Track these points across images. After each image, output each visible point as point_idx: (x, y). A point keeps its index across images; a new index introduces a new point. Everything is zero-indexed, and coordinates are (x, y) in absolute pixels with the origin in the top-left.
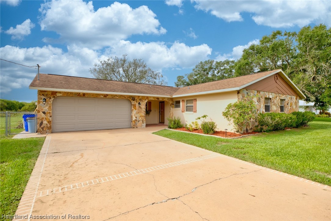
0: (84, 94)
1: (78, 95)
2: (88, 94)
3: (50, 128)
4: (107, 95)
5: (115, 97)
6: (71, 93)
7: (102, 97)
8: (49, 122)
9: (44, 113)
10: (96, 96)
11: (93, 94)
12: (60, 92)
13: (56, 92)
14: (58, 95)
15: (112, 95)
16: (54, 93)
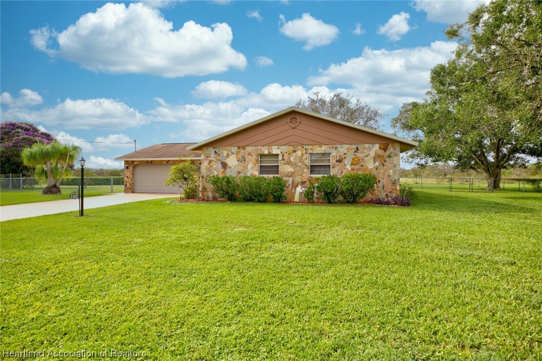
0: (152, 161)
1: (147, 162)
2: (154, 161)
3: (131, 189)
4: (169, 161)
5: (176, 163)
6: (143, 161)
7: (165, 163)
8: (130, 184)
9: (127, 177)
10: (160, 163)
11: (158, 161)
12: (136, 161)
13: (134, 161)
14: (135, 163)
15: (173, 161)
16: (133, 162)
